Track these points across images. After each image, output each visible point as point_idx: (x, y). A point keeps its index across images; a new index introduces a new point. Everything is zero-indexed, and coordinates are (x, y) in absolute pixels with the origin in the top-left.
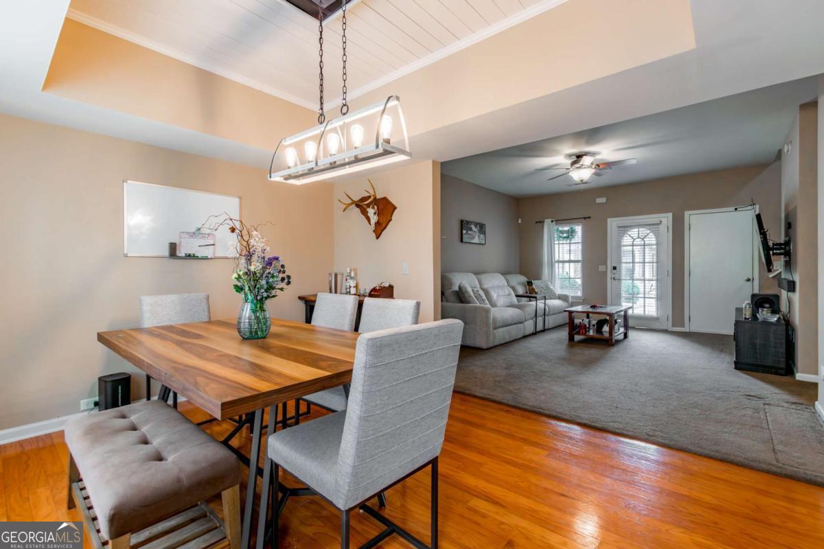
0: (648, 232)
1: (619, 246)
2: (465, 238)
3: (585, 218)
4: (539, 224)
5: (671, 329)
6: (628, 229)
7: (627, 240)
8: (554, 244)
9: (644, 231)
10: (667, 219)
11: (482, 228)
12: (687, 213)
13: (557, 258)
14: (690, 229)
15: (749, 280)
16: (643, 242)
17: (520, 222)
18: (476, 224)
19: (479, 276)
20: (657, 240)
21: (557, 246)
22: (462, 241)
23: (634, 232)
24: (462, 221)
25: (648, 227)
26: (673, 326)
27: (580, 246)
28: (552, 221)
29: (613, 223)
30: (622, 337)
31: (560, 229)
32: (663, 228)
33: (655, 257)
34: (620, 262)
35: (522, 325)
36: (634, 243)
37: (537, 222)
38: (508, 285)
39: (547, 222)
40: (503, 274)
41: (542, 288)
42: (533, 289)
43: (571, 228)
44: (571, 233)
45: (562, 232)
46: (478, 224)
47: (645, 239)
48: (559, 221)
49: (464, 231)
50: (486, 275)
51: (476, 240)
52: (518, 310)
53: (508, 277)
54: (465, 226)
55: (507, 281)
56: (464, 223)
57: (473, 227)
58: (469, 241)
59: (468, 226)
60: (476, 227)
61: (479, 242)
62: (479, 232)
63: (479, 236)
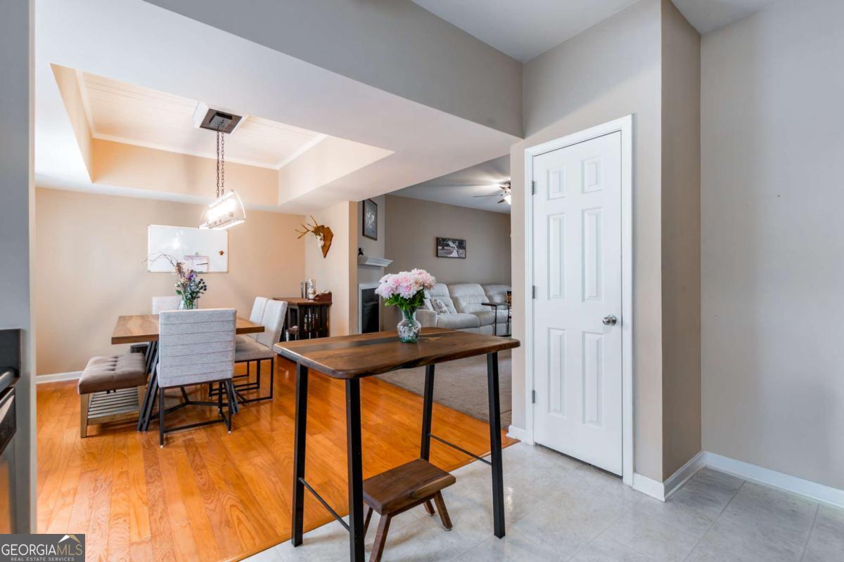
2: (441, 253)
11: (461, 244)
18: (454, 241)
19: (451, 287)
22: (437, 256)
24: (437, 239)
38: (486, 295)
40: (482, 285)
46: (457, 240)
49: (440, 248)
50: (461, 286)
51: (455, 254)
52: (474, 316)
53: (488, 288)
54: (441, 242)
55: (486, 291)
56: (439, 240)
57: (451, 243)
58: (446, 256)
59: (445, 242)
60: (454, 243)
61: (457, 256)
62: (457, 247)
63: (457, 251)
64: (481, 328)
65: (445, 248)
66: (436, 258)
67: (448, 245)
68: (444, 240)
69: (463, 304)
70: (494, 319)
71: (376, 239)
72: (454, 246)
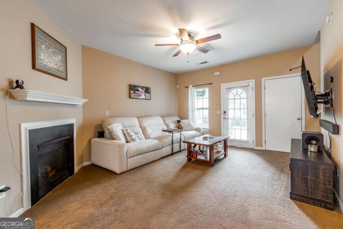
0: (242, 91)
1: (227, 99)
2: (133, 95)
3: (209, 84)
4: (187, 88)
5: (255, 148)
6: (232, 90)
7: (231, 96)
8: (194, 99)
9: (240, 91)
10: (252, 83)
11: (147, 90)
12: (263, 79)
13: (196, 107)
14: (265, 89)
15: (299, 119)
16: (239, 97)
17: (178, 87)
19: (141, 119)
20: (247, 96)
21: (196, 101)
22: (130, 97)
23: (234, 91)
24: (130, 85)
25: (242, 88)
26: (256, 146)
27: (208, 100)
28: (193, 86)
29: (223, 86)
30: (223, 156)
31: (198, 90)
32: (250, 88)
33: (246, 106)
34: (228, 109)
35: (160, 151)
36: (235, 97)
37: (186, 87)
38: (165, 124)
39: (191, 86)
40: (162, 117)
41: (186, 124)
42: (180, 125)
43: (204, 90)
44: (203, 93)
45: (199, 92)
46: (144, 87)
47: (240, 95)
48: (196, 86)
49: (132, 92)
50: (147, 118)
51: (143, 97)
52: (157, 141)
53: (165, 118)
54: (133, 88)
55: (164, 121)
56: (132, 86)
57: (140, 89)
58: (137, 97)
59: (136, 88)
60: (142, 89)
61: (145, 98)
62: (145, 92)
63: (145, 95)
64: (162, 149)
65: (136, 92)
66: (129, 99)
67: (138, 90)
68: (135, 86)
69: (149, 131)
70: (171, 142)
71: (66, 79)
72: (142, 91)
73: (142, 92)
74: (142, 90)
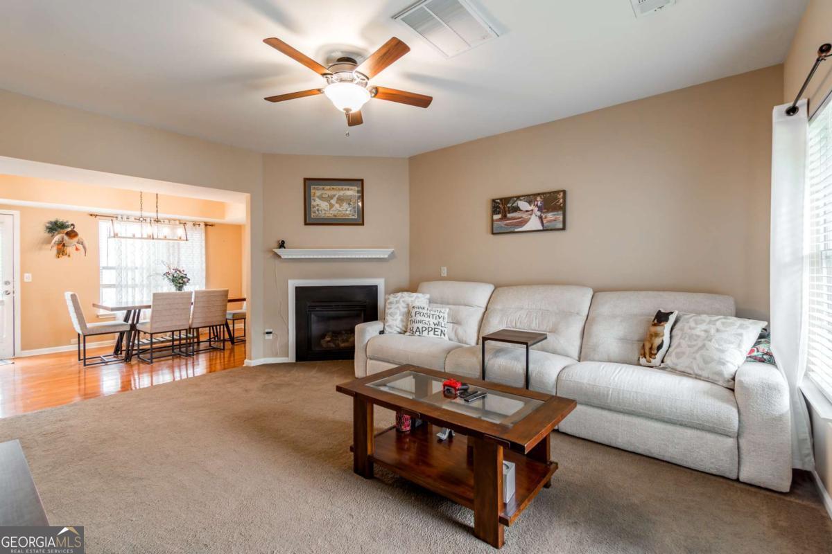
2: (500, 225)
11: (551, 200)
18: (530, 198)
22: (492, 232)
24: (494, 201)
49: (496, 217)
51: (534, 223)
54: (502, 207)
56: (497, 203)
57: (523, 205)
58: (512, 230)
59: (509, 205)
60: (530, 203)
61: (541, 228)
62: (540, 209)
63: (541, 218)
65: (509, 215)
66: (492, 236)
67: (517, 209)
68: (506, 200)
71: (361, 225)
72: (529, 208)
73: (532, 210)
74: (530, 205)
